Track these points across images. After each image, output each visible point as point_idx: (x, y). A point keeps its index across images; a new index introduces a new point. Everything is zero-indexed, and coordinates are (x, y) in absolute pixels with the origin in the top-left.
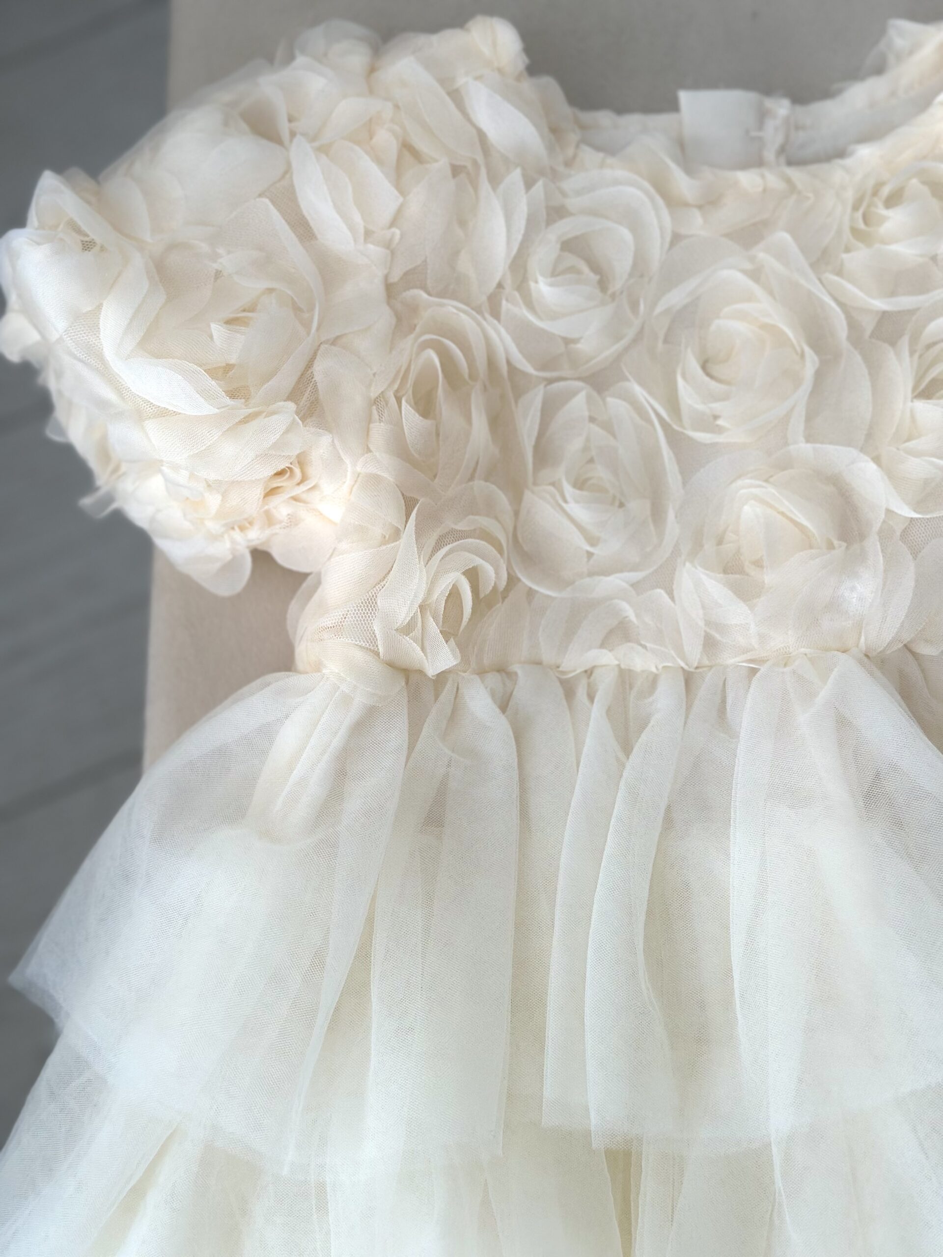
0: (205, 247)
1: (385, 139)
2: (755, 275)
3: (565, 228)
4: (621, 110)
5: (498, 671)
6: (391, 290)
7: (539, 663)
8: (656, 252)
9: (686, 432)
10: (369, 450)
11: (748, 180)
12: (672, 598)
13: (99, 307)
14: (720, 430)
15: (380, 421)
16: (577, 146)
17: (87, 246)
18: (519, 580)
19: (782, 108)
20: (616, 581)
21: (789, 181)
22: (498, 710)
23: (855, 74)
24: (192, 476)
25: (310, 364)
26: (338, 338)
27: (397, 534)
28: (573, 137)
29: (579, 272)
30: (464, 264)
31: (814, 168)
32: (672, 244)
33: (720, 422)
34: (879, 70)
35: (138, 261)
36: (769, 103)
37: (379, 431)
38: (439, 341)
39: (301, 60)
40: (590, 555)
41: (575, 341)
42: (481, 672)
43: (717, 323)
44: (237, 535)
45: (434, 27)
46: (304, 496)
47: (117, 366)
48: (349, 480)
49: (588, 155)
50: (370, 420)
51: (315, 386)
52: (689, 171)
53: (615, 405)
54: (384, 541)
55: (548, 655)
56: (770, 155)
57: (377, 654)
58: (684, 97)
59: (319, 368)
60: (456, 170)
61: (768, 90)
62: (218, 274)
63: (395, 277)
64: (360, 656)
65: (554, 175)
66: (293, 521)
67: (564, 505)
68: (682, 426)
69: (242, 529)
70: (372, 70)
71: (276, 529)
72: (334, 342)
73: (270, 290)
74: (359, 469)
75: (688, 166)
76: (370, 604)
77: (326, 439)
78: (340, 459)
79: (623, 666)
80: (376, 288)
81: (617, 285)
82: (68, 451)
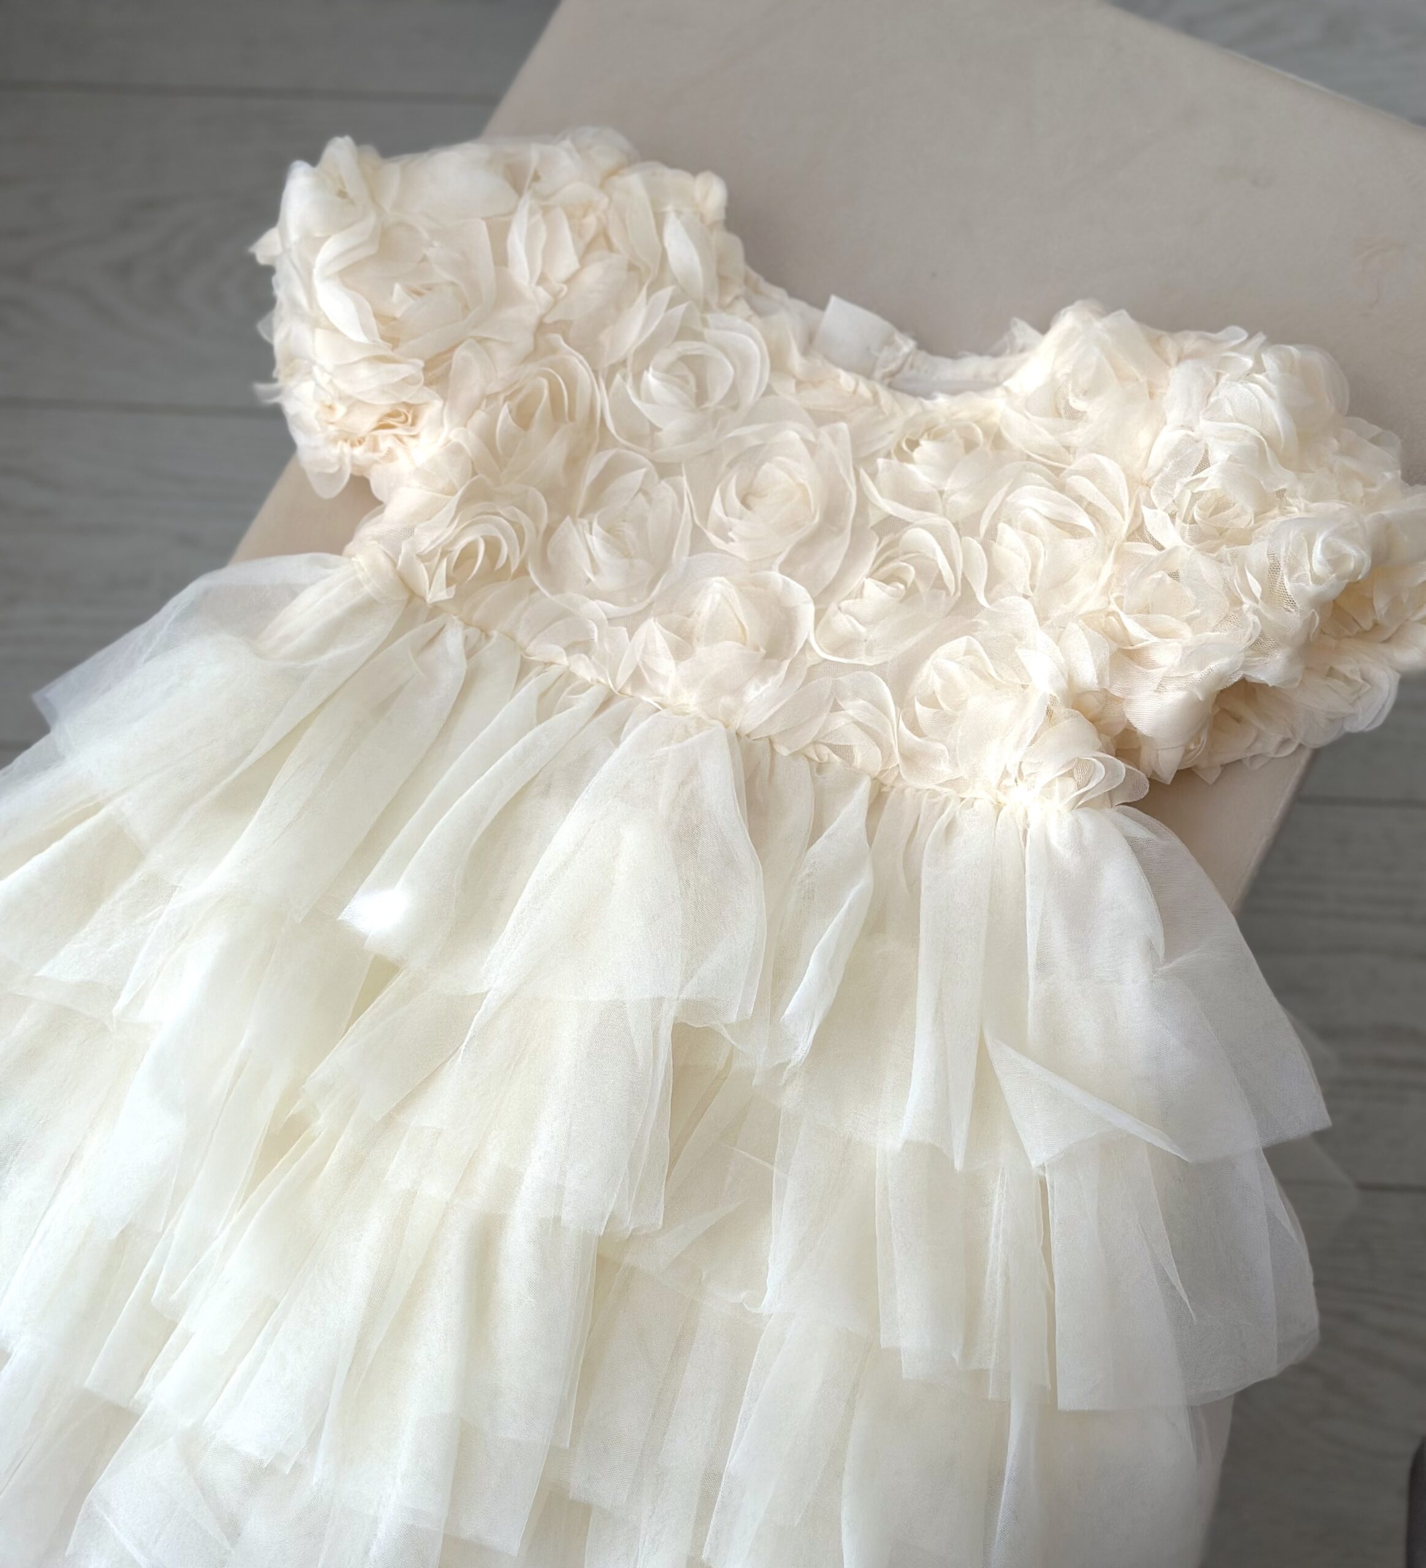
0: (426, 236)
1: (591, 222)
2: (812, 448)
3: (691, 347)
4: (793, 293)
5: (482, 631)
6: (541, 327)
7: (513, 639)
8: (751, 395)
9: (706, 531)
10: (465, 426)
11: (846, 380)
12: (630, 639)
13: (327, 237)
14: (727, 540)
15: (484, 411)
16: (737, 298)
17: (342, 194)
18: (528, 574)
19: (907, 345)
20: (596, 608)
21: (875, 394)
22: (464, 657)
23: (980, 351)
24: (331, 382)
25: (452, 349)
26: (487, 339)
27: (453, 493)
28: (737, 289)
29: (687, 382)
30: (605, 338)
31: (899, 394)
32: (764, 395)
33: (730, 534)
34: (996, 355)
35: (372, 220)
36: (898, 338)
37: (480, 417)
38: (555, 376)
39: (567, 143)
40: (589, 580)
41: (659, 430)
42: (467, 624)
43: (766, 467)
44: (346, 448)
45: (671, 164)
46: (405, 439)
47: (317, 282)
48: (441, 441)
49: (742, 307)
50: (478, 407)
51: (450, 366)
52: (805, 352)
53: (664, 490)
54: (443, 492)
55: (521, 636)
56: (878, 373)
57: (395, 564)
58: (834, 300)
59: (460, 353)
60: (632, 267)
61: (901, 328)
62: (424, 259)
63: (548, 320)
64: (383, 560)
65: (706, 307)
66: (390, 456)
67: (588, 536)
68: (706, 528)
69: (353, 445)
70: (614, 172)
71: (376, 456)
72: (481, 341)
73: (453, 284)
74: (451, 436)
75: (807, 350)
76: (410, 531)
77: (438, 404)
78: (442, 424)
79: (571, 669)
80: (532, 320)
81: (710, 405)
82: (268, 348)
